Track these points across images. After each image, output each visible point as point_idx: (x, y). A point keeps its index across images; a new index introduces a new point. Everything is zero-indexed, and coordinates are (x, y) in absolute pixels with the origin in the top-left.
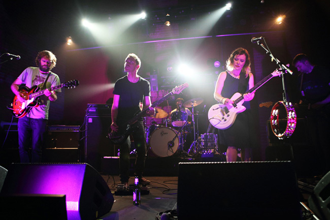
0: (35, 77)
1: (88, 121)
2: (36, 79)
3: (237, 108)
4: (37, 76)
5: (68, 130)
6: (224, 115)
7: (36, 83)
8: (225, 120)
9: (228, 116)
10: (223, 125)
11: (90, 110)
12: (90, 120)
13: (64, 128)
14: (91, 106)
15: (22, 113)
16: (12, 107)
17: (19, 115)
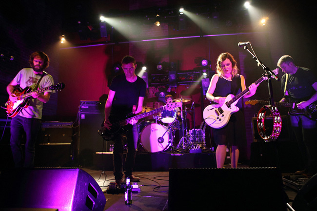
0: (28, 79)
1: (81, 117)
2: (29, 80)
3: (231, 108)
4: (30, 77)
5: (61, 126)
6: (219, 115)
7: (29, 84)
8: (220, 120)
9: (223, 116)
10: (218, 125)
11: (83, 107)
12: (83, 116)
13: (57, 124)
14: (84, 103)
15: (13, 113)
16: (6, 107)
17: (11, 114)
